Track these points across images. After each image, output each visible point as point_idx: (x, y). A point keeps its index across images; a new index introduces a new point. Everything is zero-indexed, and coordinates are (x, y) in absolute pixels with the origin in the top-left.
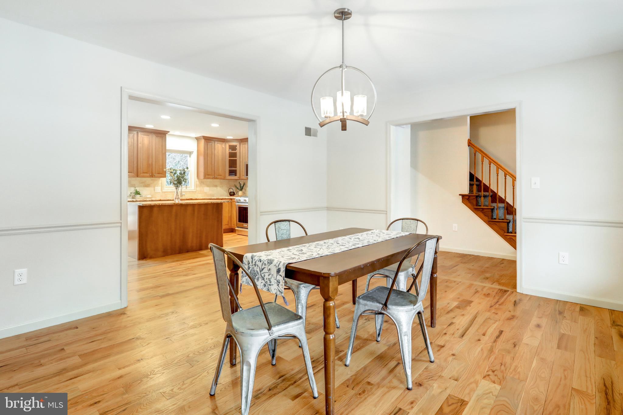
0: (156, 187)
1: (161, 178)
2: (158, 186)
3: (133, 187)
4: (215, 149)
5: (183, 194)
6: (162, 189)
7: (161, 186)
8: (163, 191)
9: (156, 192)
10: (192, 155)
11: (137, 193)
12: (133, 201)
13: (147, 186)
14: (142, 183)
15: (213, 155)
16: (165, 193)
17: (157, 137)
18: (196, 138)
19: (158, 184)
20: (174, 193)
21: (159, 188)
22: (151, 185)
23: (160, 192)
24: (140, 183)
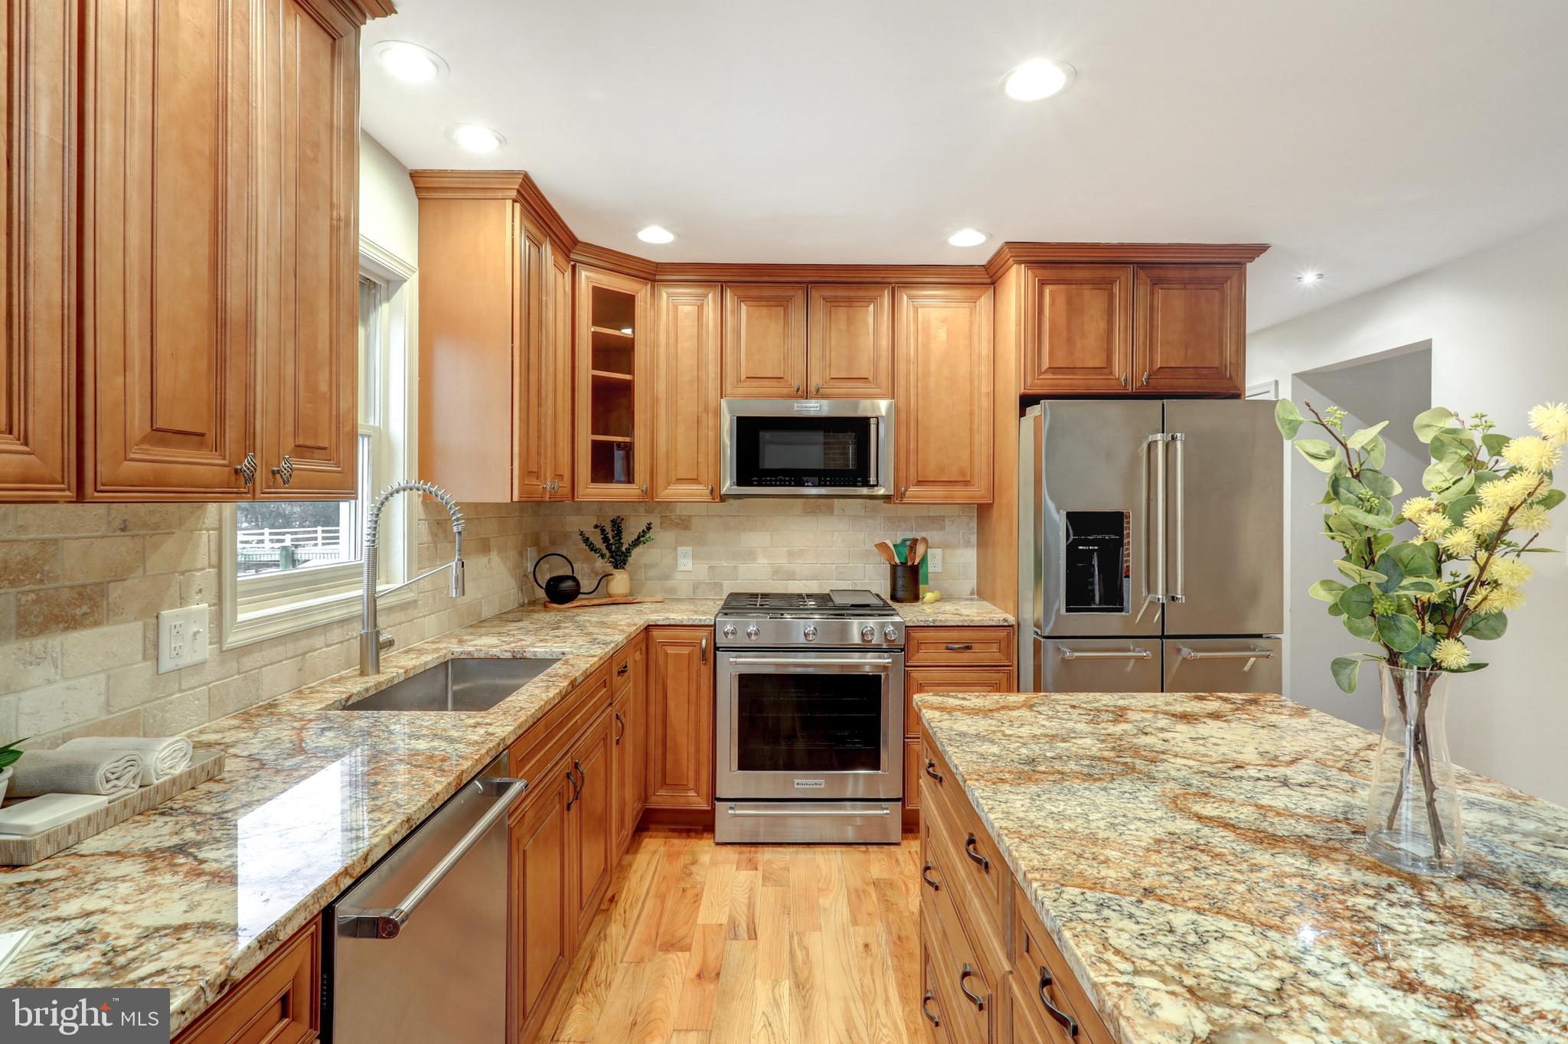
1: (212, 508)
2: (183, 600)
6: (218, 619)
7: (211, 595)
8: (233, 640)
9: (167, 663)
13: (77, 607)
16: (248, 662)
18: (414, 175)
19: (183, 567)
20: (304, 644)
21: (201, 607)
22: (115, 591)
23: (203, 663)
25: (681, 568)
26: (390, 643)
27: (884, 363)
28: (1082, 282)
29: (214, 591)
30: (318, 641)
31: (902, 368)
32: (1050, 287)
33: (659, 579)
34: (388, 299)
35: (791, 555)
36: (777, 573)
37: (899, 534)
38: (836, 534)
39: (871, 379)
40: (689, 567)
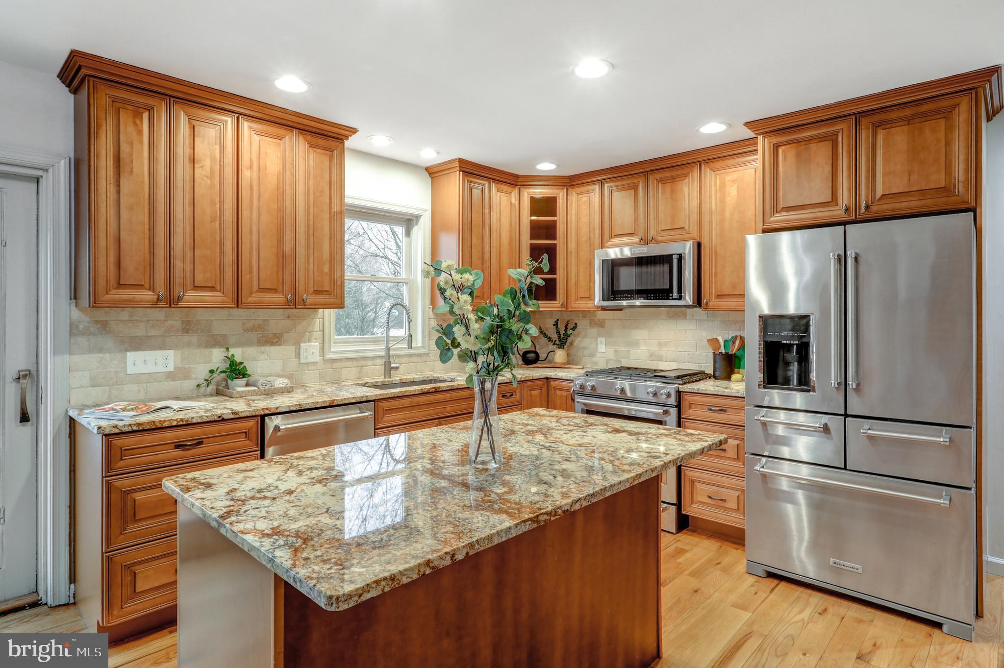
0: (301, 344)
1: (321, 311)
2: (309, 341)
3: (221, 346)
4: (490, 208)
5: (392, 365)
6: (322, 349)
7: (320, 340)
8: (328, 356)
9: (302, 361)
10: (415, 230)
11: (236, 371)
13: (274, 340)
14: (253, 329)
15: (487, 228)
16: (335, 365)
17: (311, 146)
18: (427, 169)
19: (309, 331)
20: (362, 363)
21: (315, 345)
22: (286, 336)
23: (317, 362)
24: (246, 330)
25: (600, 350)
26: (397, 368)
27: (695, 217)
28: (809, 140)
29: (321, 339)
30: (370, 363)
31: (706, 218)
32: (783, 147)
33: (589, 356)
34: (417, 224)
35: (660, 345)
36: (652, 356)
37: (730, 332)
38: (688, 332)
39: (686, 228)
40: (604, 350)
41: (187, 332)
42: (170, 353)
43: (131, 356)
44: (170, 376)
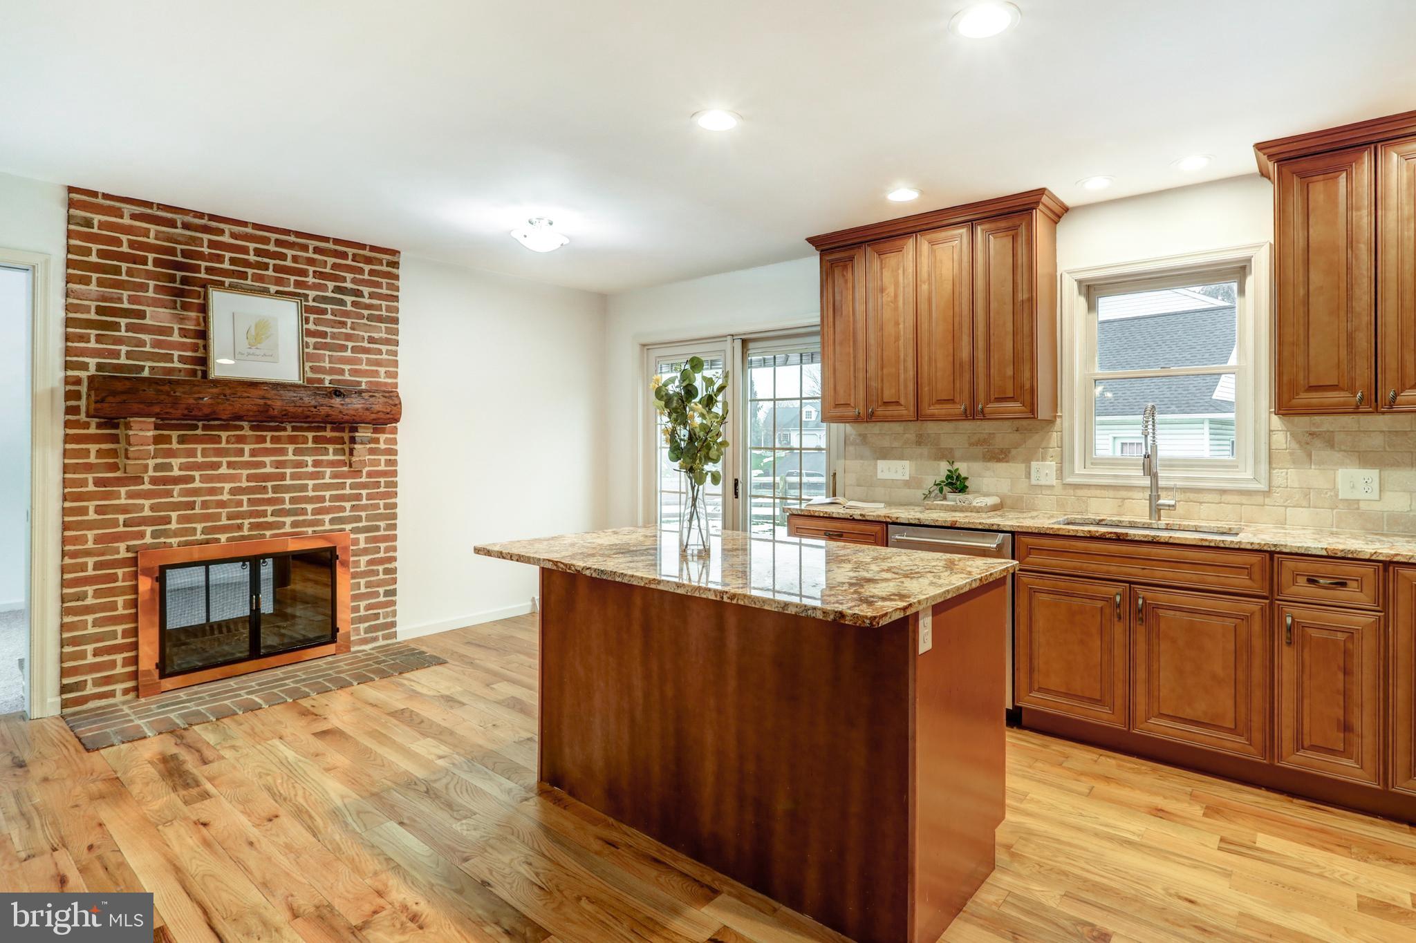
0: (1032, 462)
2: (1043, 459)
3: (947, 459)
4: (1374, 203)
6: (1060, 471)
7: (1058, 459)
8: (1069, 480)
9: (1034, 482)
12: (854, 519)
13: (1000, 456)
14: (979, 443)
16: (1080, 492)
19: (1042, 446)
20: (1123, 494)
21: (1051, 464)
22: (1014, 452)
23: (1053, 486)
24: (971, 444)
29: (1060, 457)
30: (1138, 495)
34: (1252, 271)
41: (920, 445)
42: (906, 463)
43: (881, 464)
44: (907, 484)
